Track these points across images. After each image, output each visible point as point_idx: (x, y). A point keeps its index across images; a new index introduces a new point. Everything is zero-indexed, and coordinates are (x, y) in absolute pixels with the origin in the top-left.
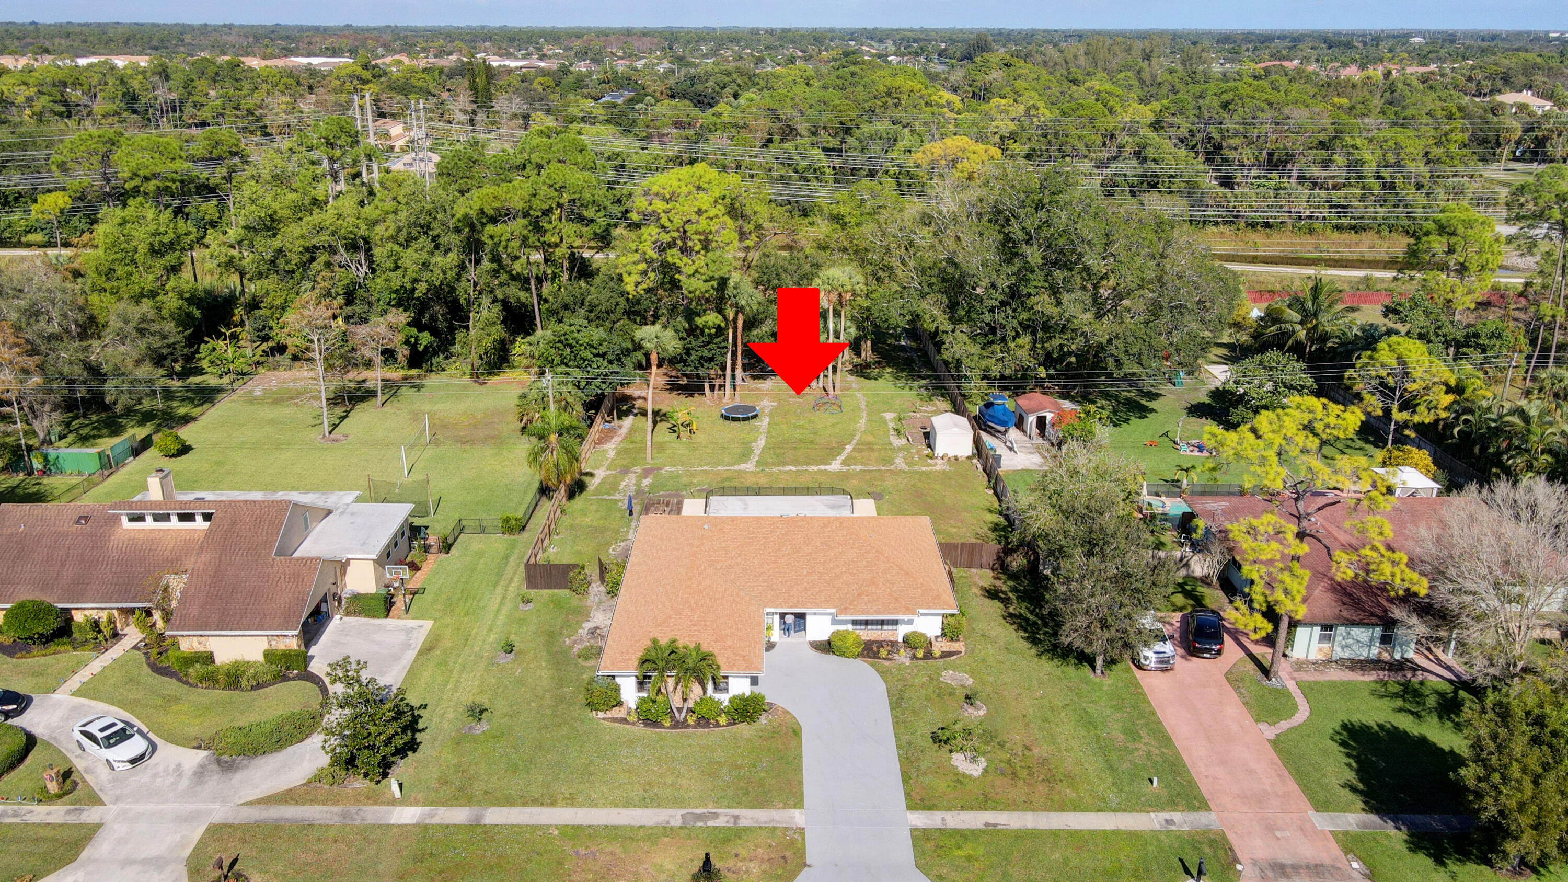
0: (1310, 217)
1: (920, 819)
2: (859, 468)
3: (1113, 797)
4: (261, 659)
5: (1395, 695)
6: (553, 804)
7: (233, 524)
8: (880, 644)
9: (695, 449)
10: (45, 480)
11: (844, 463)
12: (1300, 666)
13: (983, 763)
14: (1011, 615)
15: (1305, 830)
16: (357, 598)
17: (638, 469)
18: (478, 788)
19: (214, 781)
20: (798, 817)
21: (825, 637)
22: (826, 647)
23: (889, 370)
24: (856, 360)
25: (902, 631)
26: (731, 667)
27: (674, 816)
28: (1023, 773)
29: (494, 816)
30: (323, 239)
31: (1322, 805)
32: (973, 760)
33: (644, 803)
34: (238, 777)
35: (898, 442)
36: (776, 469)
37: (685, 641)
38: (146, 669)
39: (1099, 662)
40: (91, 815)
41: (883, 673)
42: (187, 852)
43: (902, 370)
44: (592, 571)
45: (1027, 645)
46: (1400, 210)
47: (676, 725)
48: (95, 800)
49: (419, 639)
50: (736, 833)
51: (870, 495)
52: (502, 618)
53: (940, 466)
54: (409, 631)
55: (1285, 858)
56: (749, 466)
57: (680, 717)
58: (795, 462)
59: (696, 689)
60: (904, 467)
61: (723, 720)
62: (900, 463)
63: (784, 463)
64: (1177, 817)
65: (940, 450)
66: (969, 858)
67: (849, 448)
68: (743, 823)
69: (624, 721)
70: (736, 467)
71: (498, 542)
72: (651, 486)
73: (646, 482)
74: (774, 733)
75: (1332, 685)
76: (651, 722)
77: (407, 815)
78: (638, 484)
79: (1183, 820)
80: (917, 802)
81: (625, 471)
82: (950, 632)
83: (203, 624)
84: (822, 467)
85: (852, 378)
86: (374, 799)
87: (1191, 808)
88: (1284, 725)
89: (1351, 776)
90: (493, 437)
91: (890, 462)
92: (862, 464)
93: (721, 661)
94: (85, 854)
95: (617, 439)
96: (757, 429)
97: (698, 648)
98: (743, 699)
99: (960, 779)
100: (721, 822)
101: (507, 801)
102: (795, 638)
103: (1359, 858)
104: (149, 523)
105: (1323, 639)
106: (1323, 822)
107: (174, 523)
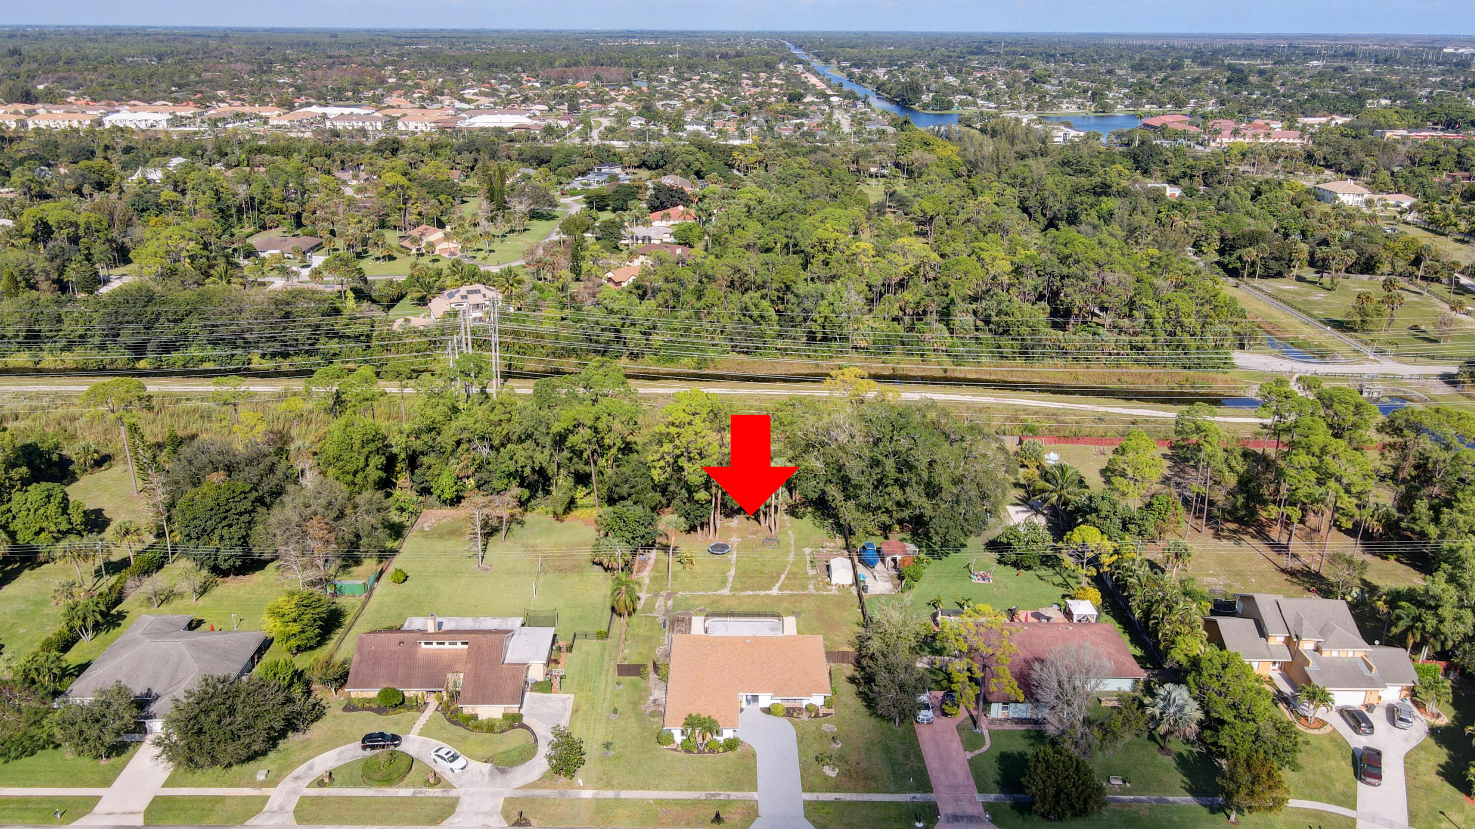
0: (1118, 354)
1: (808, 796)
2: (788, 592)
3: (892, 787)
4: (501, 717)
5: (1032, 737)
6: (649, 789)
7: (479, 648)
8: (794, 709)
9: (695, 578)
10: (337, 600)
11: (780, 589)
12: (993, 721)
13: (837, 770)
14: (860, 693)
15: (972, 801)
16: (537, 683)
17: (663, 593)
18: (615, 782)
19: (499, 778)
20: (755, 795)
21: (767, 705)
22: (768, 711)
23: (810, 509)
24: (790, 501)
25: (805, 703)
26: (724, 726)
27: (701, 795)
28: (854, 776)
29: (625, 794)
30: (465, 435)
31: (981, 790)
32: (833, 770)
33: (688, 789)
34: (509, 776)
35: (811, 572)
36: (742, 594)
37: (704, 715)
38: (447, 723)
39: (897, 720)
40: (453, 793)
41: (795, 725)
42: (500, 809)
43: (819, 509)
44: (650, 668)
45: (865, 709)
46: (1180, 351)
47: (700, 752)
48: (452, 787)
49: (570, 705)
50: (728, 803)
51: (794, 613)
52: (608, 696)
53: (834, 592)
54: (564, 700)
55: (959, 813)
56: (725, 591)
57: (701, 748)
58: (752, 589)
59: (709, 735)
60: (813, 591)
61: (721, 750)
62: (811, 589)
63: (746, 589)
64: (918, 795)
65: (834, 581)
66: (827, 813)
67: (783, 576)
68: (732, 798)
69: (675, 750)
70: (719, 592)
71: (595, 645)
72: (674, 607)
73: (670, 603)
74: (743, 757)
75: (1005, 731)
76: (688, 751)
77: (588, 794)
78: (665, 605)
79: (919, 797)
80: (806, 788)
81: (657, 595)
82: (828, 704)
83: (475, 702)
84: (767, 592)
85: (786, 517)
86: (571, 786)
87: (926, 792)
88: (977, 752)
89: (998, 777)
90: (576, 567)
91: (805, 587)
92: (791, 589)
93: (720, 723)
94: (458, 810)
95: (649, 568)
96: (729, 561)
97: (709, 717)
98: (729, 739)
99: (827, 778)
100: (722, 797)
101: (629, 788)
102: (752, 706)
103: (990, 813)
104: (435, 646)
105: (1003, 708)
106: (980, 798)
107: (447, 646)
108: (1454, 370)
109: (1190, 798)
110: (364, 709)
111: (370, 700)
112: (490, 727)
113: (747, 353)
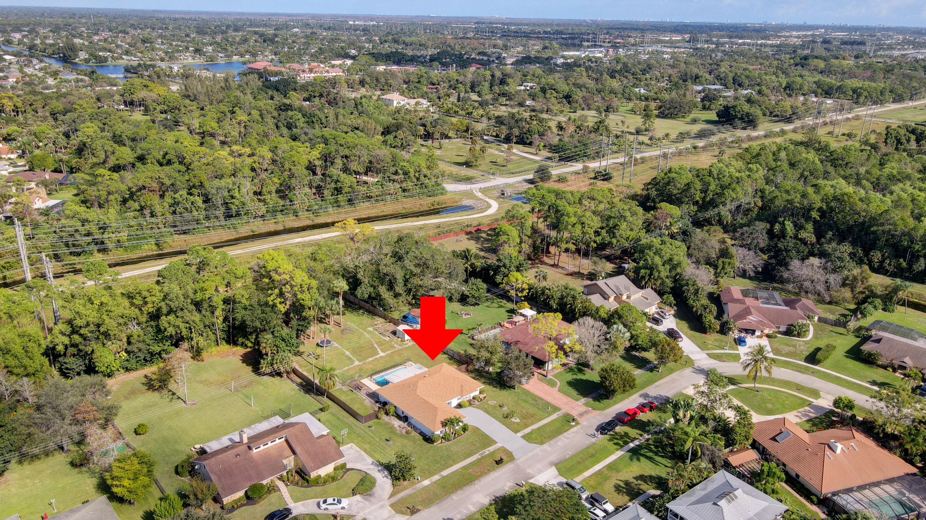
1: (520, 434)
2: (389, 352)
4: (333, 470)
5: (570, 371)
8: (469, 401)
11: (383, 352)
13: (517, 418)
18: (432, 470)
19: (371, 499)
20: (499, 444)
22: (459, 407)
25: (472, 396)
27: (477, 456)
28: (526, 416)
29: (444, 473)
31: (576, 400)
33: (469, 456)
34: (375, 495)
41: (477, 407)
42: (394, 512)
47: (454, 438)
49: (358, 449)
50: (493, 453)
52: (371, 434)
53: (409, 343)
55: (579, 411)
57: (453, 436)
58: (369, 356)
60: (400, 347)
61: (462, 433)
63: (366, 358)
64: (558, 413)
67: (375, 345)
68: (491, 450)
69: (442, 443)
74: (475, 430)
77: (428, 481)
79: (560, 413)
80: (515, 431)
84: (378, 355)
86: (414, 483)
87: (559, 410)
88: (558, 386)
89: (577, 392)
92: (388, 350)
98: (463, 426)
99: (517, 423)
100: (487, 452)
103: (590, 407)
106: (580, 403)
107: (270, 444)
108: (530, 177)
109: (640, 370)
110: (238, 507)
111: (240, 499)
112: (333, 478)
113: (184, 233)
